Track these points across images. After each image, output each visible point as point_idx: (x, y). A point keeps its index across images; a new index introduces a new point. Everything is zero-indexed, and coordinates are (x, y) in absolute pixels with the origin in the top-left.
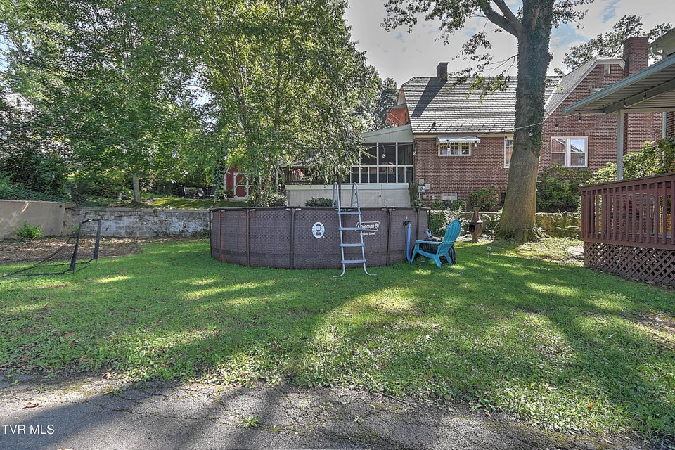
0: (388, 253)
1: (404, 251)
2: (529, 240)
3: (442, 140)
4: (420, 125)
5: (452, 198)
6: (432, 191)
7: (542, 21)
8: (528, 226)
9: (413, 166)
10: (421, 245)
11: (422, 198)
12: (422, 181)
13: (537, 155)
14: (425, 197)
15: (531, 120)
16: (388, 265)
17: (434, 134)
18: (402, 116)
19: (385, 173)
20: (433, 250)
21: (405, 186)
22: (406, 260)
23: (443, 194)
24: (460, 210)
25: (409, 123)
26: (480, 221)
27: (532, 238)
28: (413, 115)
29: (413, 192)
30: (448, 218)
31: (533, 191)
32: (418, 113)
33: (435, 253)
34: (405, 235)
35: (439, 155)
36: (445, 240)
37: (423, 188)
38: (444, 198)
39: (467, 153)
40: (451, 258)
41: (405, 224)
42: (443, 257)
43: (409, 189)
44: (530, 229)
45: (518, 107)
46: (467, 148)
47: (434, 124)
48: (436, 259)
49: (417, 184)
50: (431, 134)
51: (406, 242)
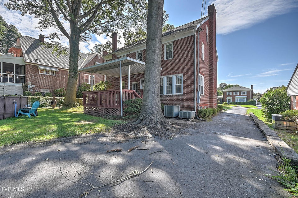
0: (4, 114)
1: (13, 113)
2: (74, 107)
3: (41, 67)
4: (29, 59)
5: (46, 91)
6: (36, 88)
7: (77, 39)
8: (73, 102)
9: (25, 76)
10: (22, 110)
11: (30, 91)
12: (30, 83)
13: (76, 80)
14: (32, 90)
15: (74, 69)
16: (4, 118)
17: (36, 64)
18: (18, 51)
19: (7, 77)
20: (27, 111)
21: (21, 85)
22: (14, 117)
23: (42, 90)
24: (48, 97)
25: (22, 56)
26: (56, 101)
27: (75, 106)
28: (26, 53)
29: (25, 88)
30: (42, 100)
31: (75, 91)
32: (28, 52)
33: (28, 113)
34: (14, 107)
35: (40, 73)
36: (32, 108)
37: (31, 86)
38: (42, 91)
39: (53, 74)
40: (36, 114)
41: (14, 103)
42: (32, 114)
43: (23, 86)
44: (74, 103)
45: (70, 63)
46: (53, 72)
47: (37, 60)
48: (28, 115)
49: (27, 84)
50: (35, 64)
51: (14, 110)
